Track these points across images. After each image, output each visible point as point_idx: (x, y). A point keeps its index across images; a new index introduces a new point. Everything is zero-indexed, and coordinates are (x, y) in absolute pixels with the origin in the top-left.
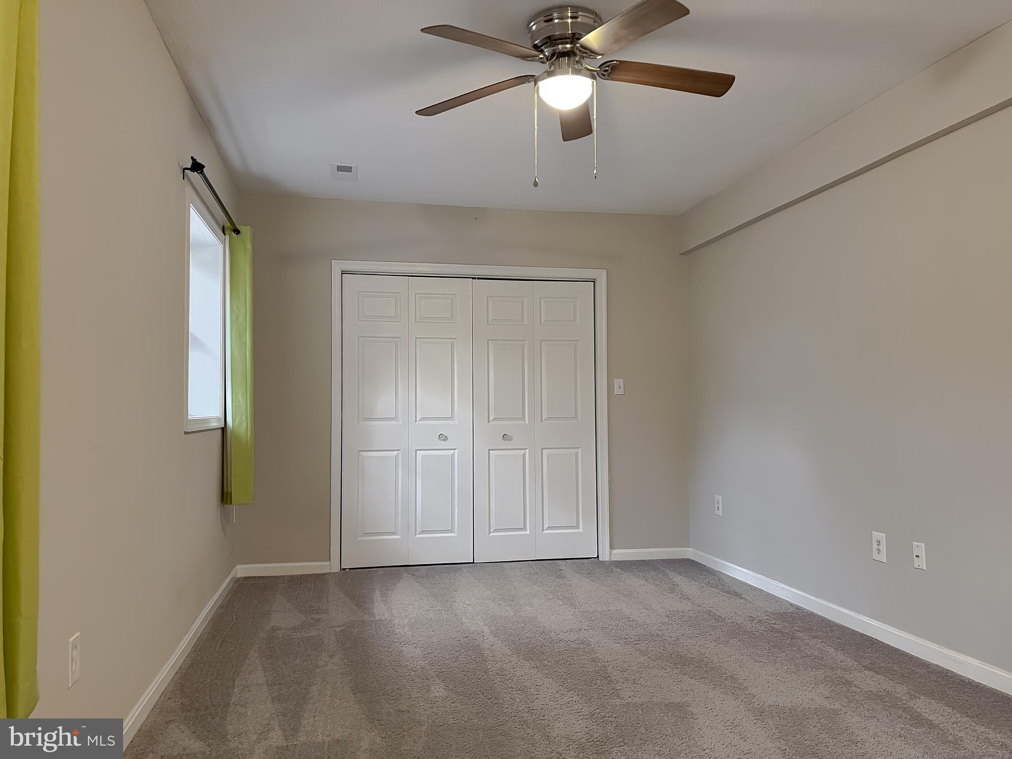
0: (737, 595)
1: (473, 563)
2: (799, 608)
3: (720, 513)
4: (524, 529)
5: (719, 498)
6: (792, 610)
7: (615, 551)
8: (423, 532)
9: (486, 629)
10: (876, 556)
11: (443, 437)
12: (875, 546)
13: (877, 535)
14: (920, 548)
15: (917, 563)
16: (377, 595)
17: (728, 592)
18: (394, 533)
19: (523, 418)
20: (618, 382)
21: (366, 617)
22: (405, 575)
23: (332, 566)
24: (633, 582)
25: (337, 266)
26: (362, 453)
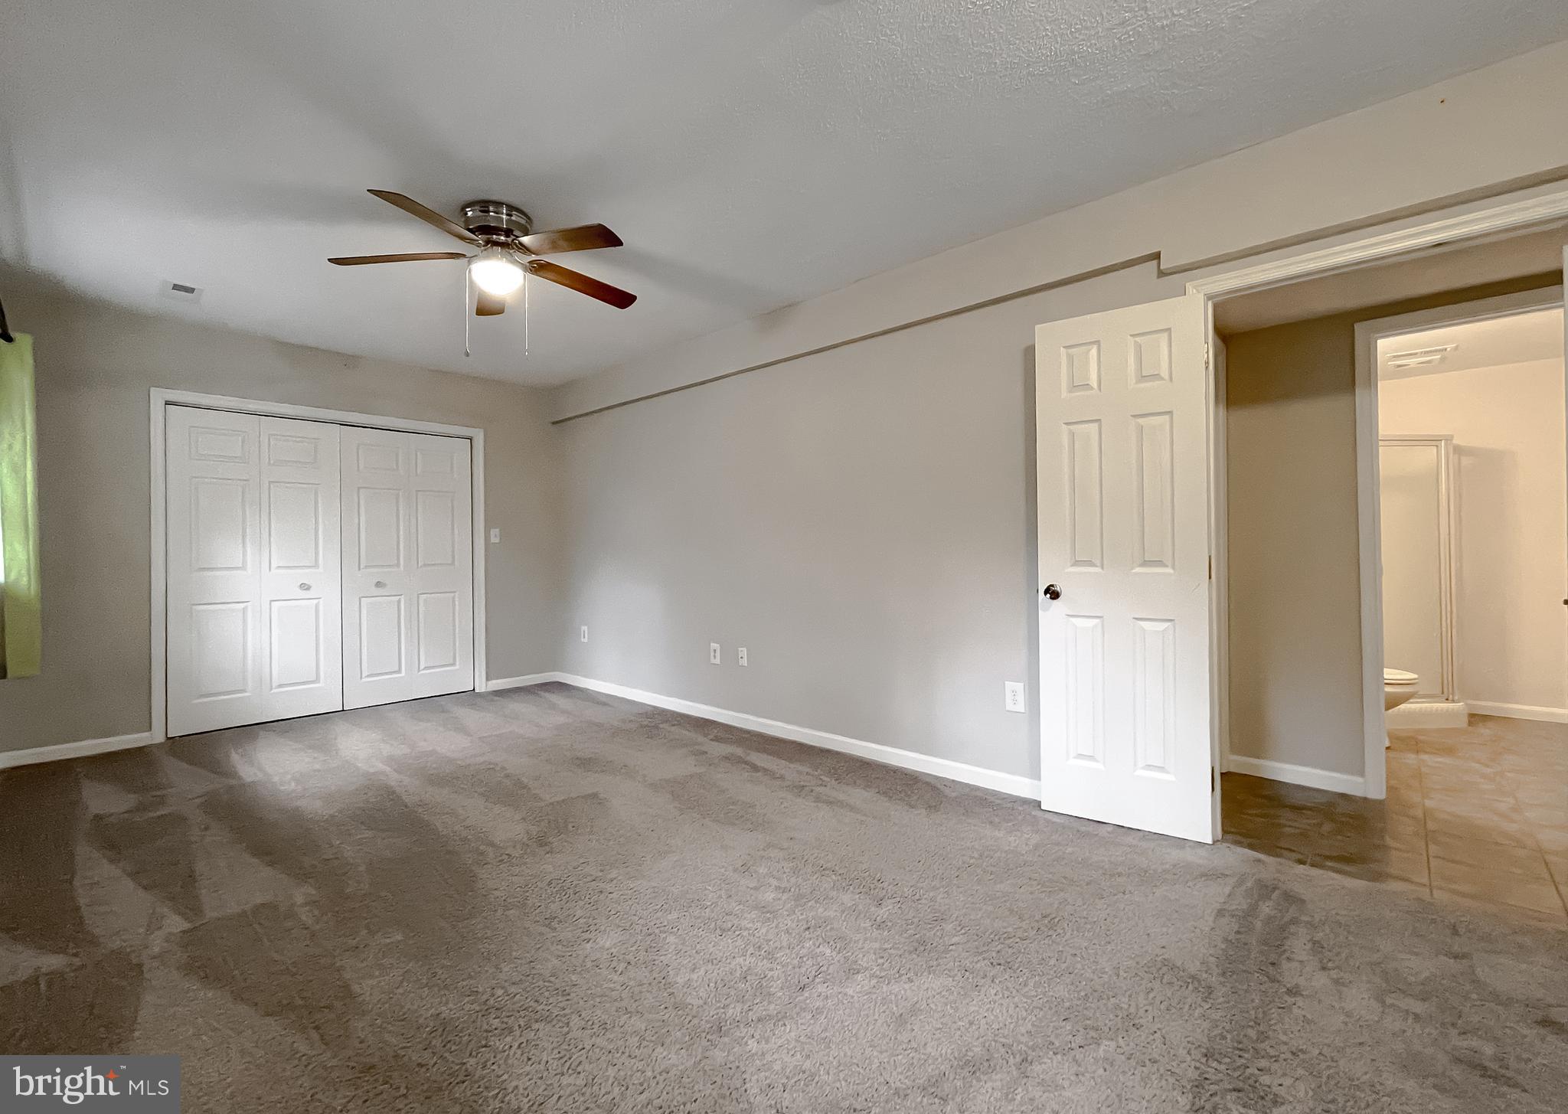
0: (605, 704)
1: (343, 710)
2: (654, 707)
3: (586, 640)
4: (399, 671)
5: (585, 628)
6: (650, 708)
7: (490, 683)
8: (280, 686)
9: (388, 769)
10: (713, 661)
11: (305, 587)
12: (712, 654)
13: (714, 645)
14: (743, 652)
15: (741, 662)
16: (235, 757)
17: (598, 703)
18: (243, 691)
19: (398, 565)
20: (495, 532)
21: (233, 782)
22: (261, 733)
23: (157, 736)
24: (516, 706)
25: (158, 396)
26: (194, 607)
